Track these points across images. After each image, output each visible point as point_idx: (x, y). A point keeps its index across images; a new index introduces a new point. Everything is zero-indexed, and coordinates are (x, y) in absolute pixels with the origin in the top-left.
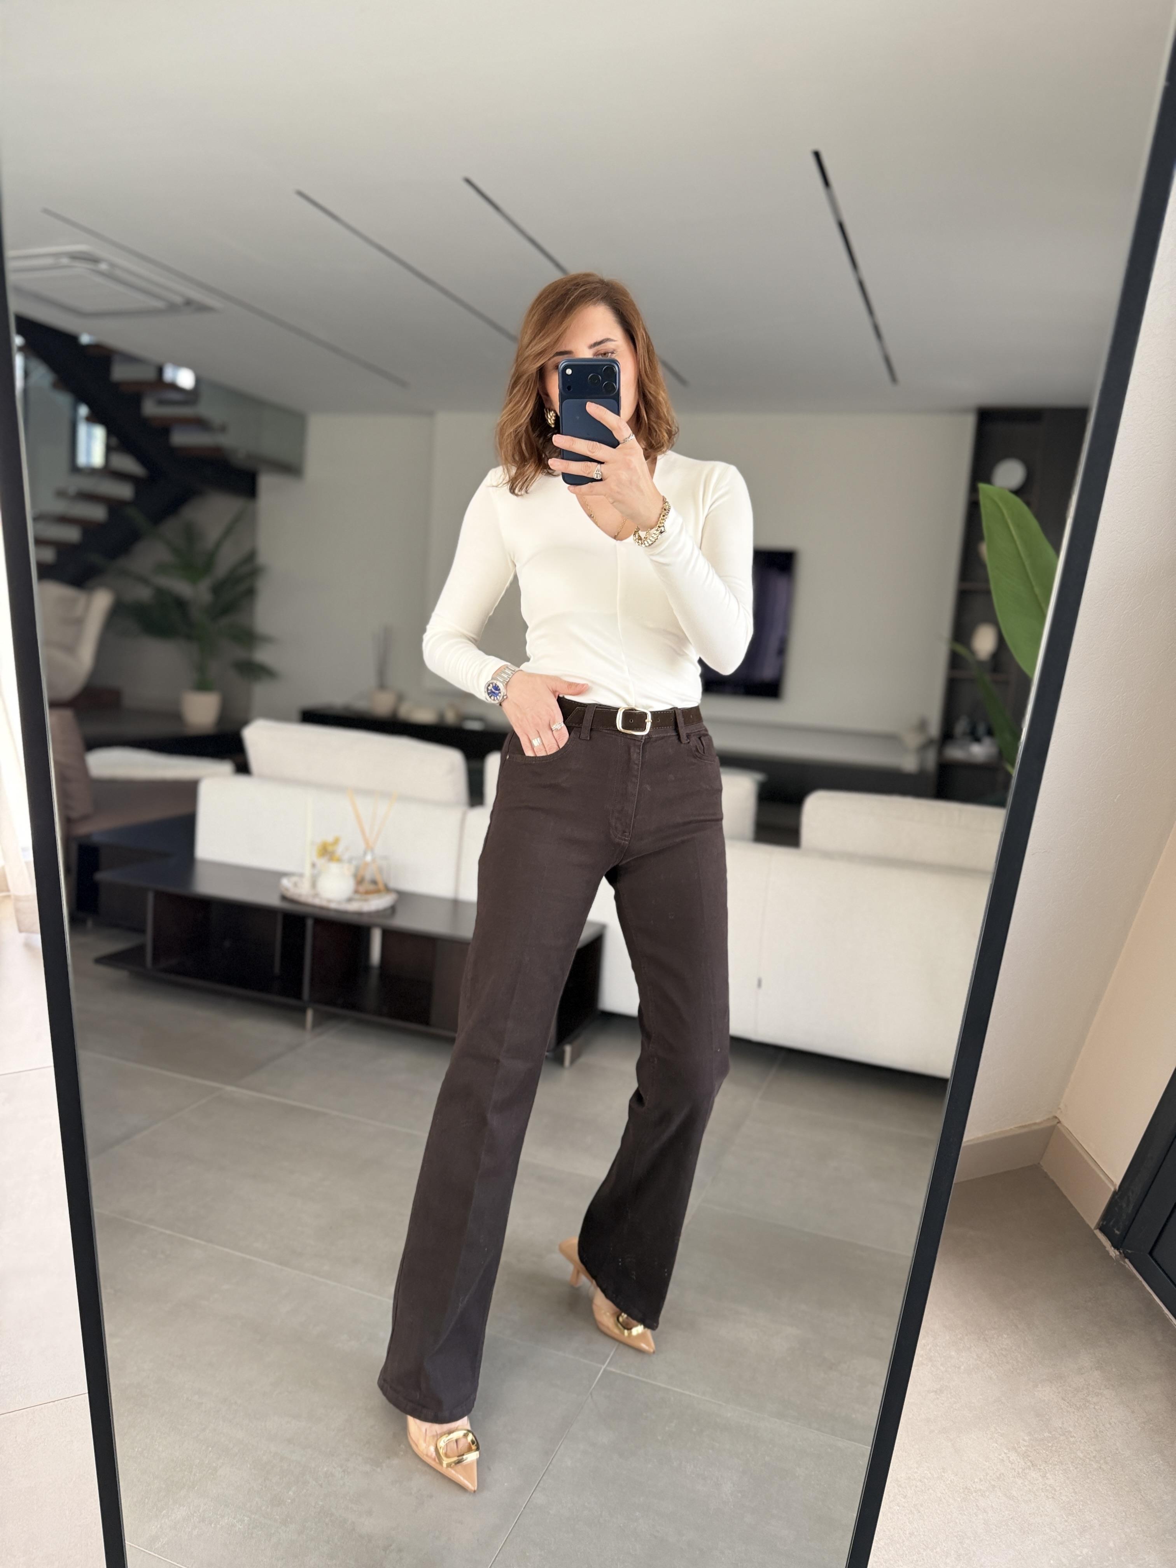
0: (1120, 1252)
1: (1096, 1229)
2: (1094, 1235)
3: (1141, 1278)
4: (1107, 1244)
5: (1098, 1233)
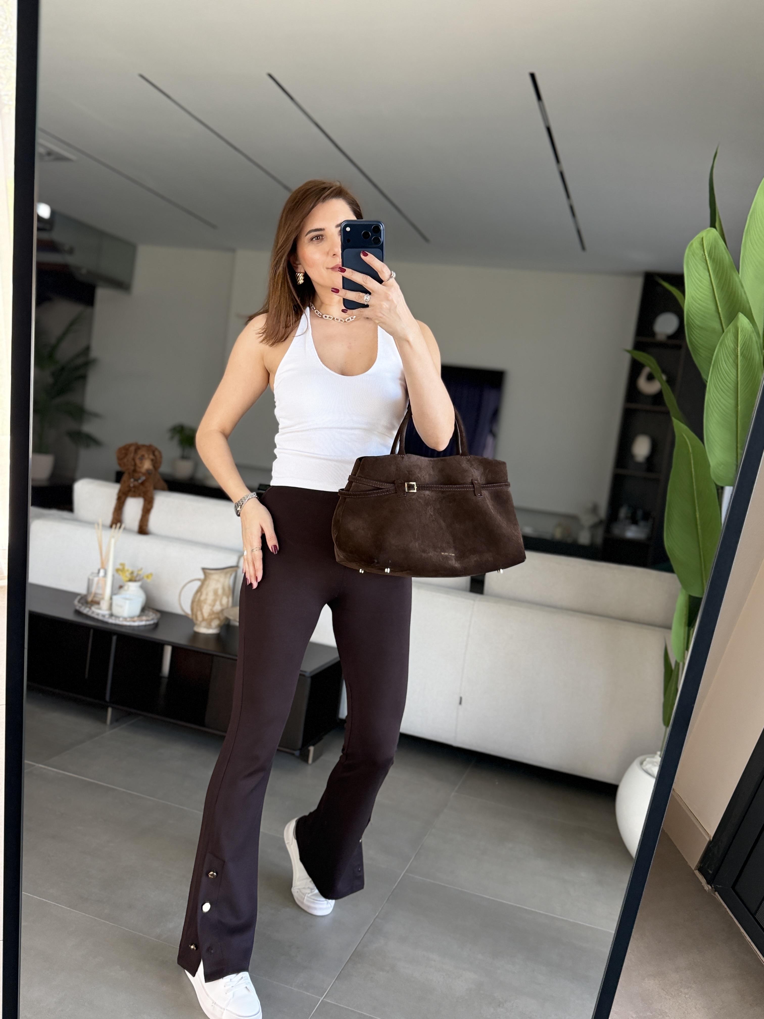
0: (712, 887)
1: (696, 870)
2: (694, 874)
3: (726, 906)
4: (703, 881)
5: (697, 872)
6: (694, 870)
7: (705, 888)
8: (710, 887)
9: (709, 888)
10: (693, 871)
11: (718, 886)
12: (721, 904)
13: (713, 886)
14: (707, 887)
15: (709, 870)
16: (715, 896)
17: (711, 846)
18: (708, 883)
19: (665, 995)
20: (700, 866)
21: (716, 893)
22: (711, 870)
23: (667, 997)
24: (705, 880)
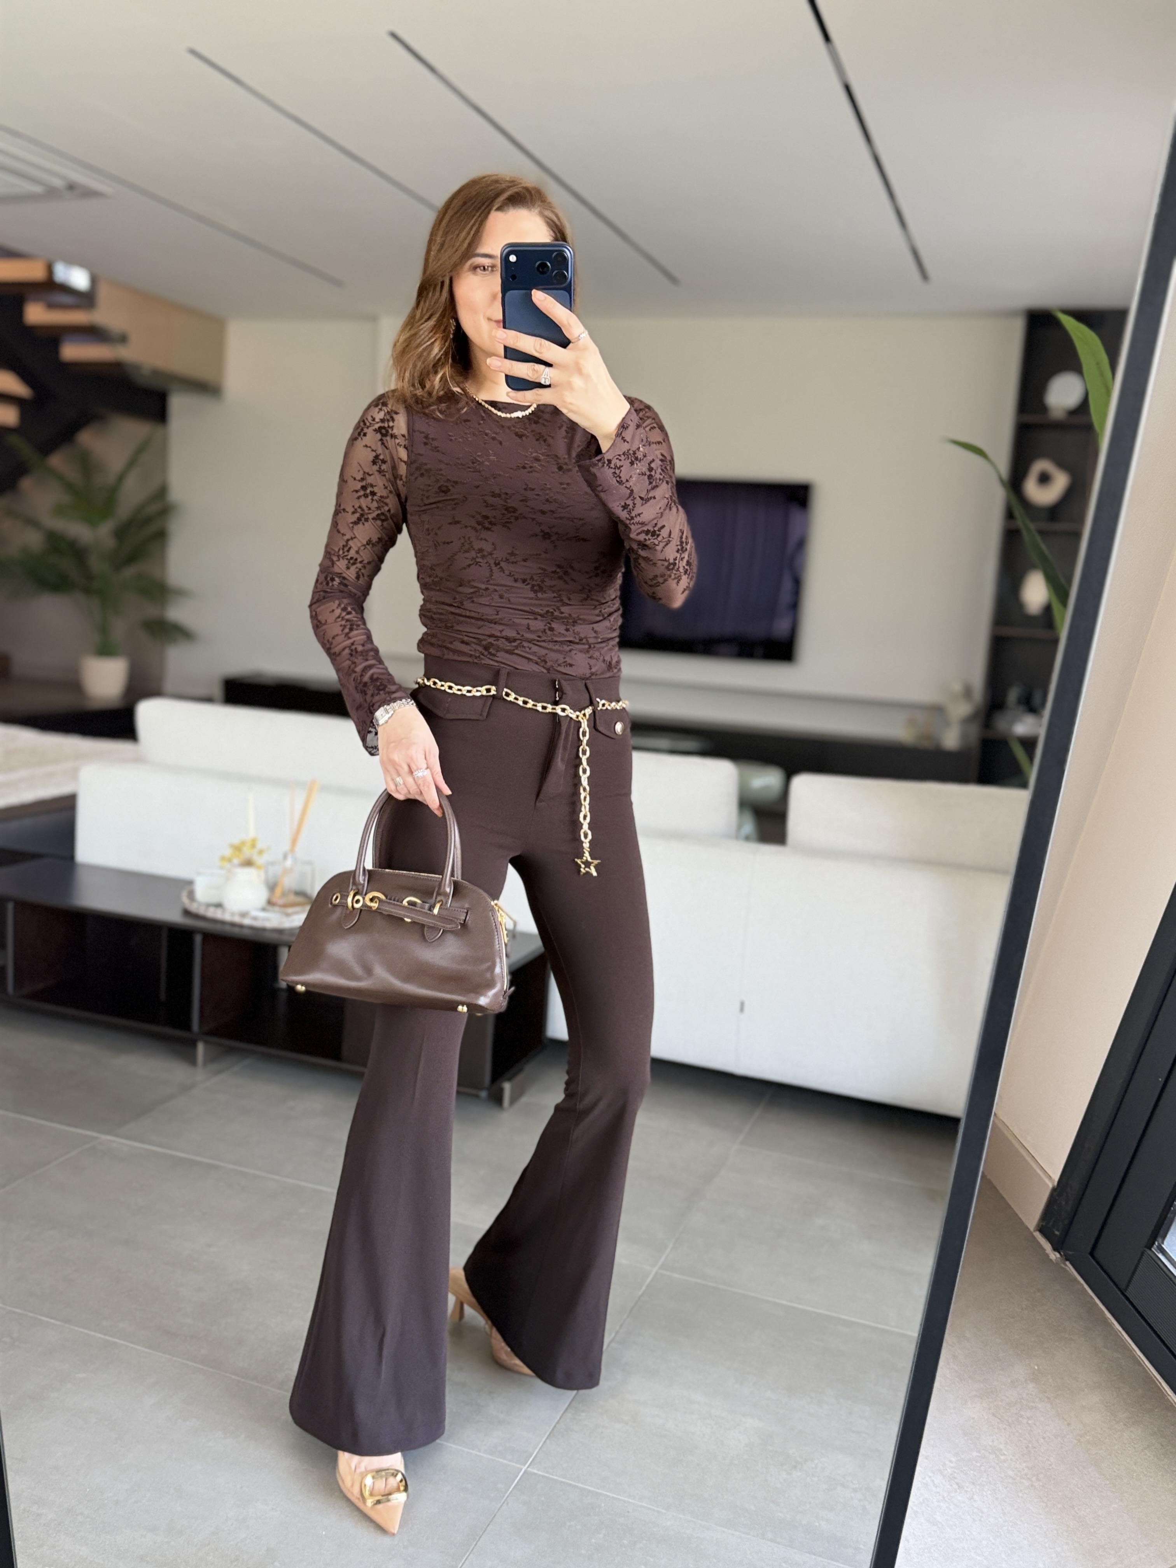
0: (1060, 1255)
2: (1034, 1237)
3: (1082, 1281)
4: (1047, 1246)
5: (1038, 1235)
6: (1035, 1231)
7: (1051, 1258)
8: (1058, 1255)
9: (1056, 1258)
10: (1031, 1233)
11: (1070, 1253)
12: (1076, 1279)
13: (1062, 1253)
14: (1054, 1256)
15: (1054, 1230)
16: (1066, 1267)
17: (1055, 1194)
18: (1056, 1249)
19: (998, 1423)
20: (1042, 1225)
21: (1068, 1263)
22: (1058, 1231)
23: (1000, 1425)
24: (1050, 1245)
